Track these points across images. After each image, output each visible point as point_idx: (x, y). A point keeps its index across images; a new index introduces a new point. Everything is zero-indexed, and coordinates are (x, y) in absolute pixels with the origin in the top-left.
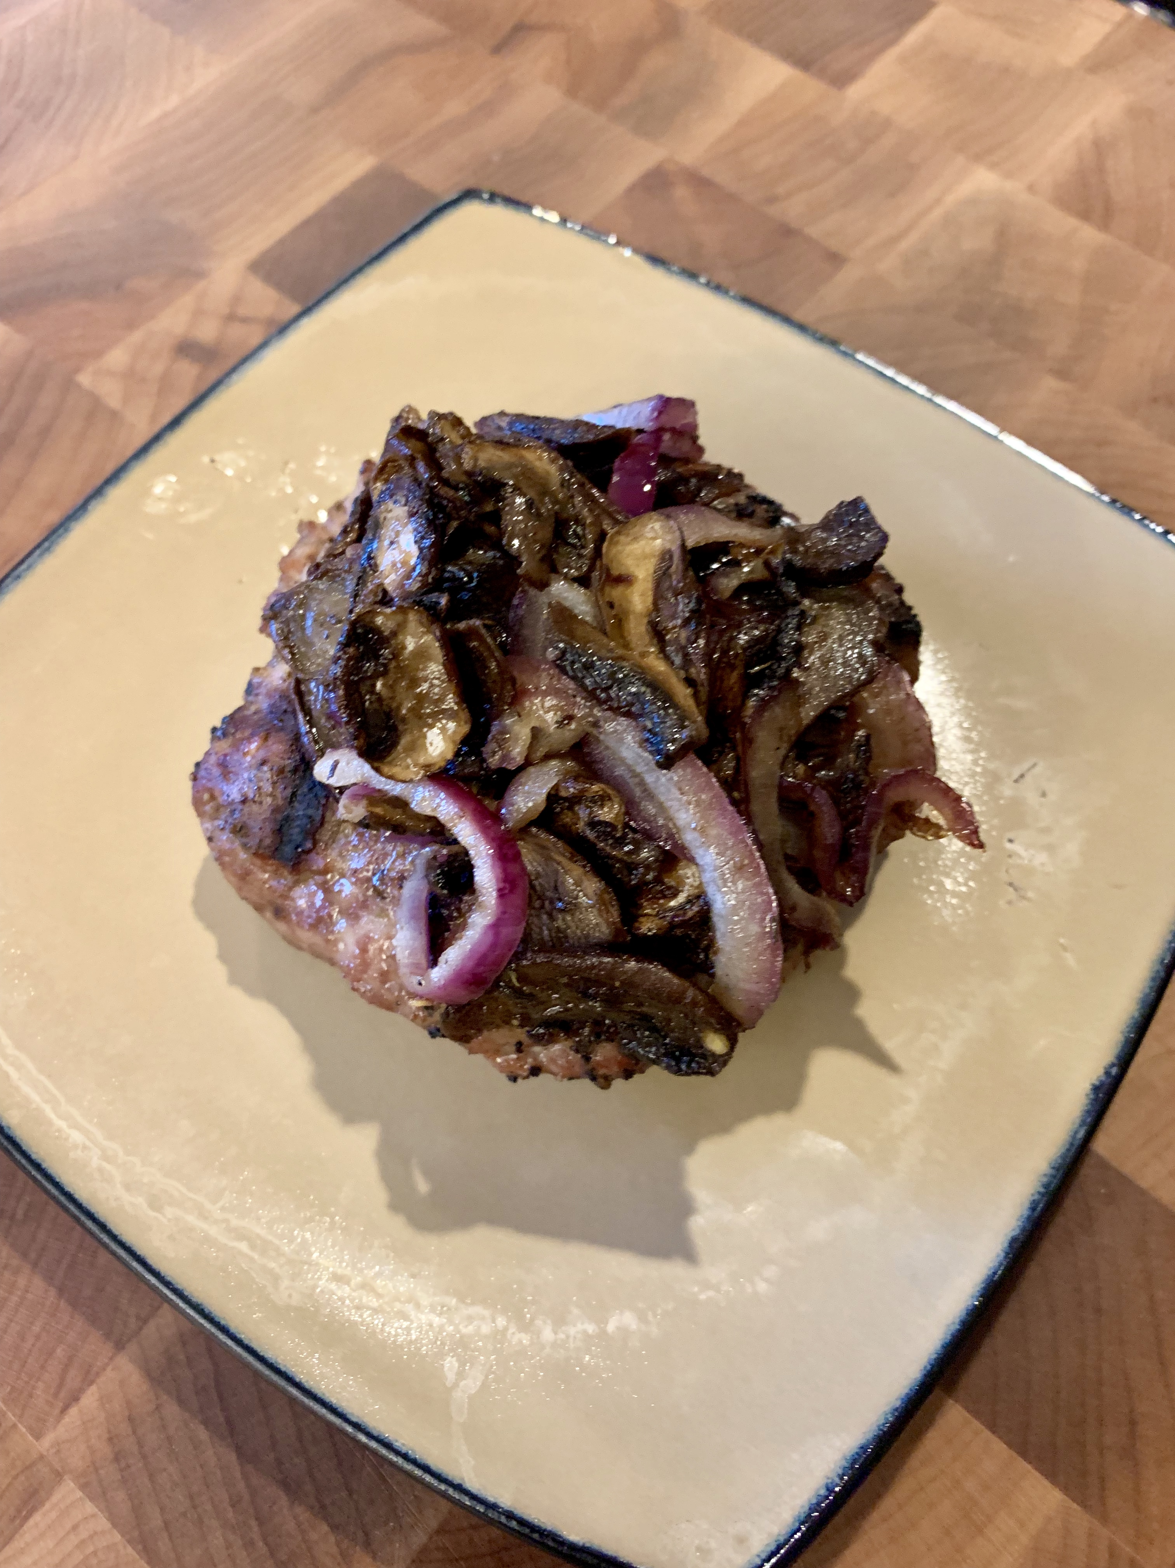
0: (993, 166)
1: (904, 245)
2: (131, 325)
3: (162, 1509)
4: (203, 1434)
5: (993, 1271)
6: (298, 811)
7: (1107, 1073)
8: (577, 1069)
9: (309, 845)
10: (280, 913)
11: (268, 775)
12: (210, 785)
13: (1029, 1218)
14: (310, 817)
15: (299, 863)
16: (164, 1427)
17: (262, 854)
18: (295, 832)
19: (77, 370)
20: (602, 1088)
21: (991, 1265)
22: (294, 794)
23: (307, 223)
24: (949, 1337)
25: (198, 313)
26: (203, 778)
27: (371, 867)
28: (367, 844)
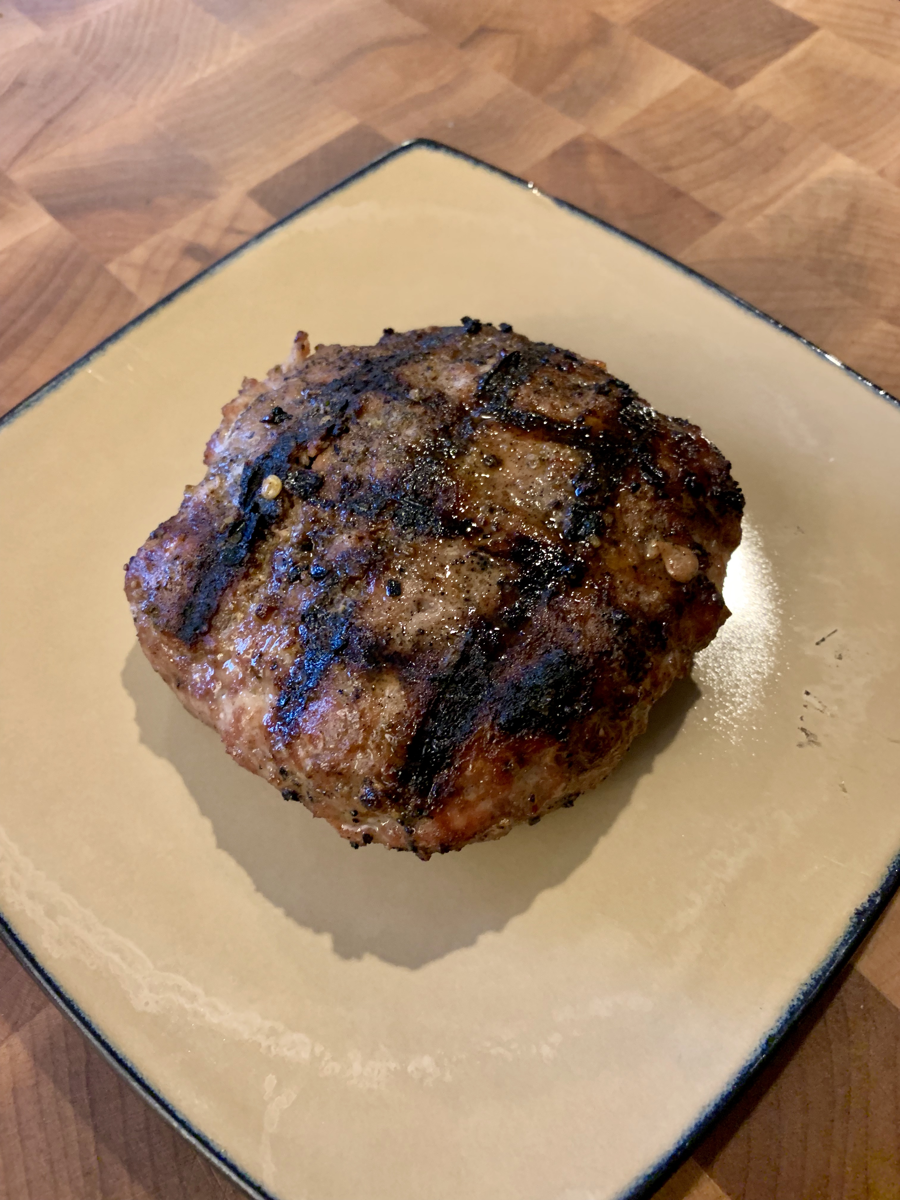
0: (850, 155)
1: (771, 210)
2: (152, 231)
3: (27, 1169)
4: (69, 1111)
5: (749, 1063)
6: (199, 599)
7: (871, 901)
8: (403, 841)
9: (205, 628)
10: (180, 685)
11: (179, 568)
12: (137, 574)
13: (786, 1020)
14: (209, 605)
15: (196, 643)
16: (39, 1101)
17: (168, 633)
18: (196, 617)
19: (108, 261)
20: (423, 859)
21: (749, 1058)
22: (198, 585)
23: (299, 164)
24: (703, 1117)
25: (205, 225)
26: (133, 568)
27: (251, 651)
28: (251, 631)
